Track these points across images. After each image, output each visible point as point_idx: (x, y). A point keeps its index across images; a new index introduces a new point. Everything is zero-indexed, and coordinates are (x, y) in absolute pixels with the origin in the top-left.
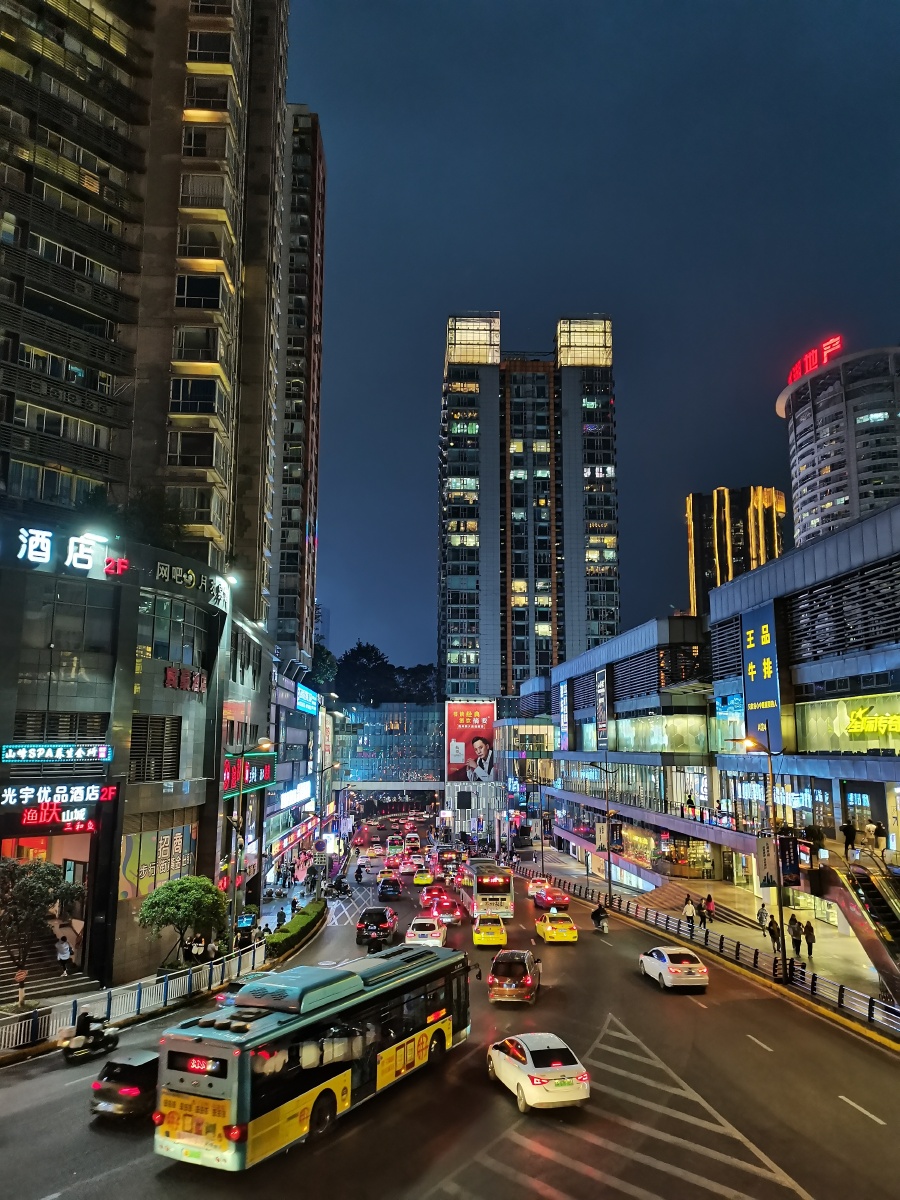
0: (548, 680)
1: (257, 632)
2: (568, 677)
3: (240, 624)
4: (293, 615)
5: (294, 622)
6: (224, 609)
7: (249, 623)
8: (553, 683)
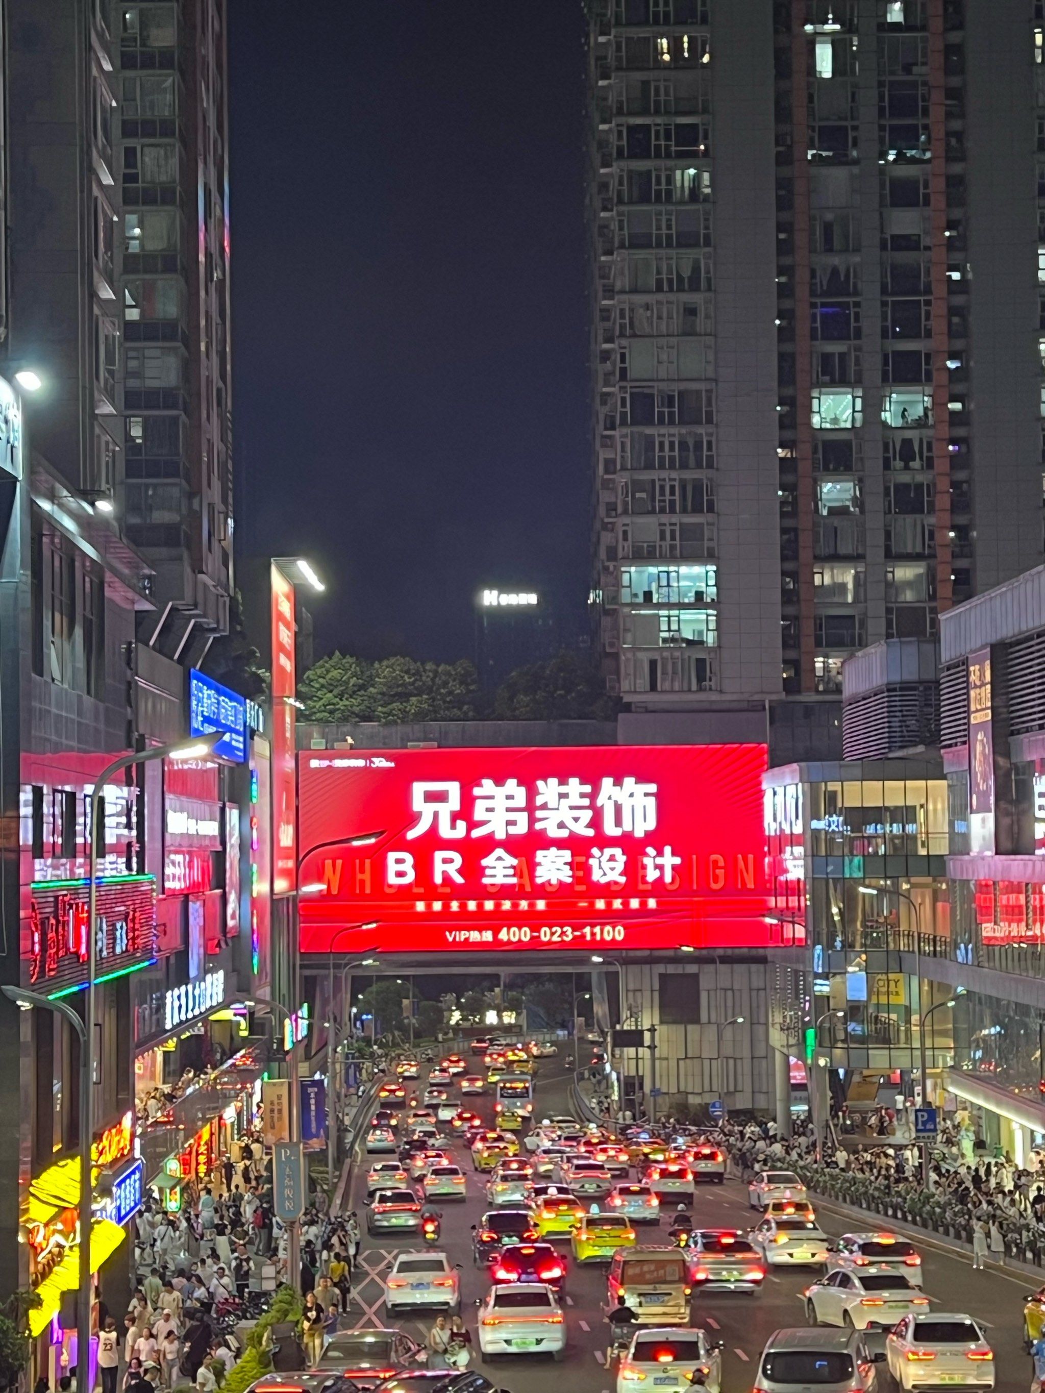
0: (928, 648)
1: (89, 525)
2: (994, 638)
3: (45, 505)
4: (172, 470)
5: (174, 489)
6: (8, 468)
7: (71, 502)
8: (946, 656)
